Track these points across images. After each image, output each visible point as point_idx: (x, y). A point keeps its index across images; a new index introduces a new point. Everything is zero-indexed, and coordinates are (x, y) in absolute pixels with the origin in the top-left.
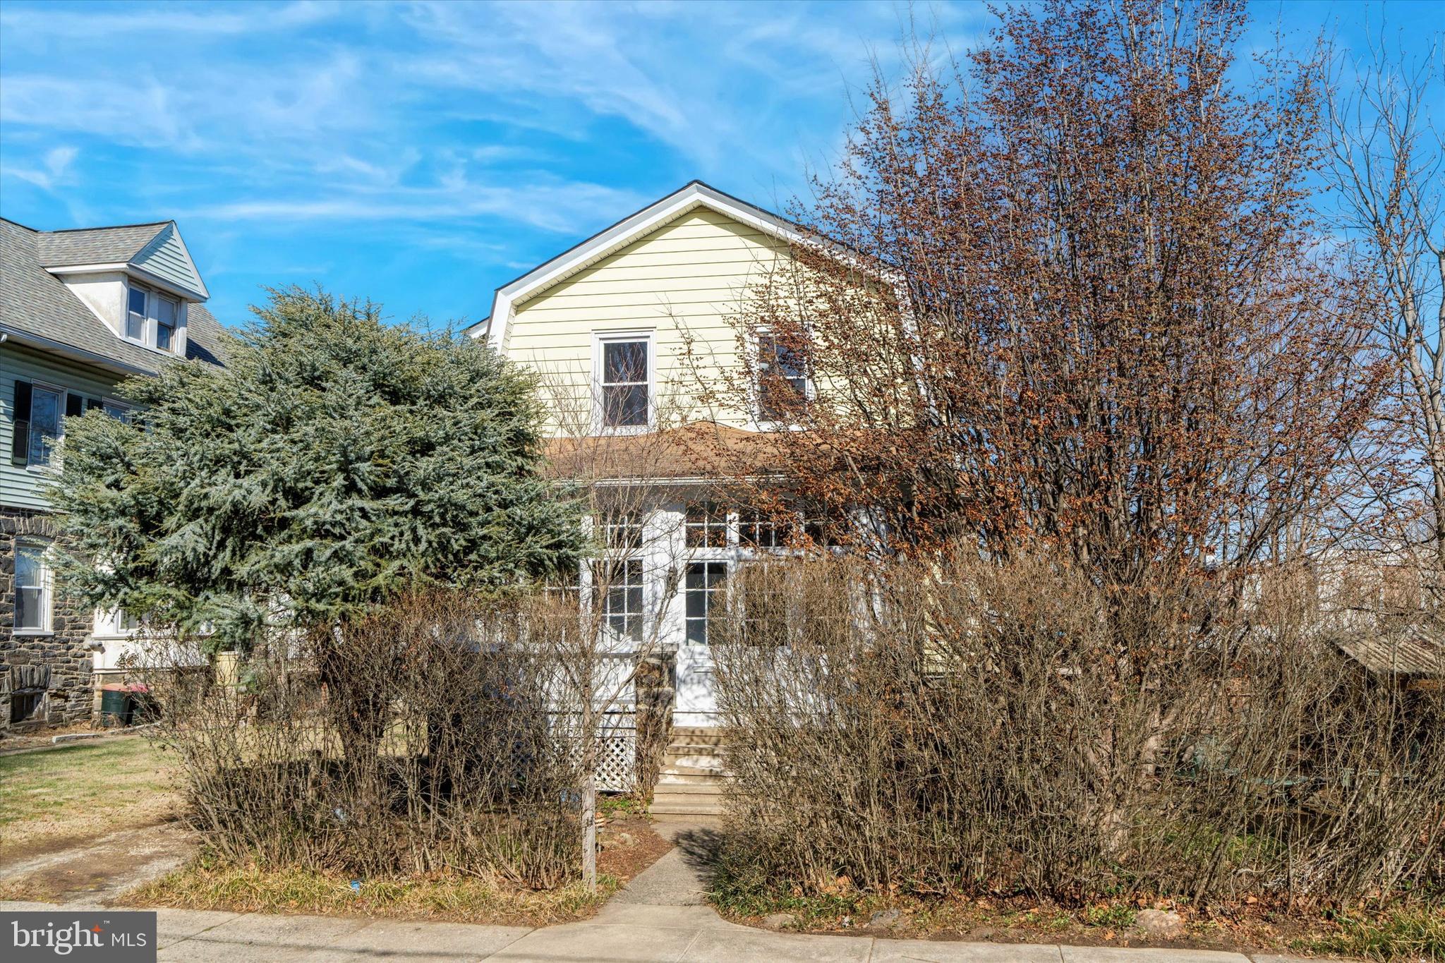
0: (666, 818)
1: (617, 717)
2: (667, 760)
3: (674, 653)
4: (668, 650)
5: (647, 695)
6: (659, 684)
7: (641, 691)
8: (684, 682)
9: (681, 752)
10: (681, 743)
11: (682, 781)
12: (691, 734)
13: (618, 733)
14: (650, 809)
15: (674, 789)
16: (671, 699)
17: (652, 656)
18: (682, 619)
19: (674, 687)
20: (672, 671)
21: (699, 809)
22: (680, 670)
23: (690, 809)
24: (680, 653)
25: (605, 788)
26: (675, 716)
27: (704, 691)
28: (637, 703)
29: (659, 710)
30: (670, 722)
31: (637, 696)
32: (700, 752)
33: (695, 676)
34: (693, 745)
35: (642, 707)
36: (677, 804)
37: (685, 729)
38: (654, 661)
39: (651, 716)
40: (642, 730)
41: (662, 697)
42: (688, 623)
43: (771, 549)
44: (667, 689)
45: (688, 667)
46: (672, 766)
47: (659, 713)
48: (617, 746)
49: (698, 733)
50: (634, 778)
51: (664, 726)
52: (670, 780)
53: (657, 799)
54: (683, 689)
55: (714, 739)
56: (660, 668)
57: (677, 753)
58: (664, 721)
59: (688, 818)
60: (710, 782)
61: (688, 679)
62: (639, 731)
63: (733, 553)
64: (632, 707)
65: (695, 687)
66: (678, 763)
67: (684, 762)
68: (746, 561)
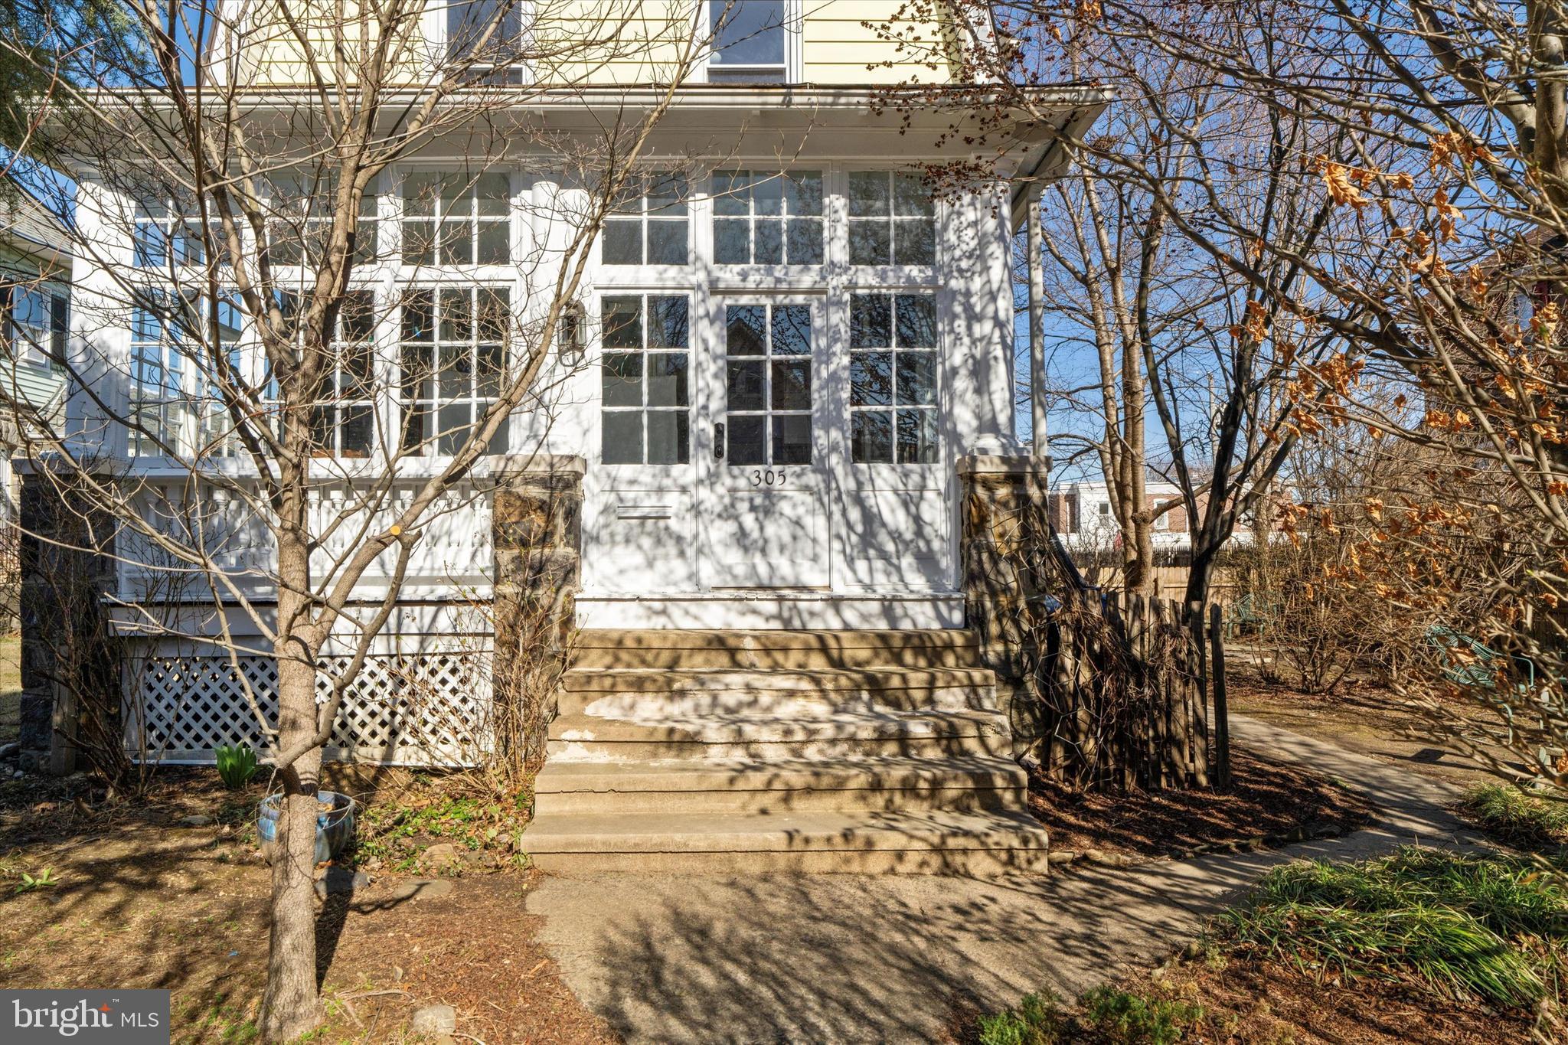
0: (569, 864)
1: (452, 610)
2: (567, 705)
3: (578, 476)
4: (564, 469)
5: (519, 562)
6: (545, 539)
7: (506, 556)
8: (596, 539)
9: (595, 686)
10: (592, 664)
11: (602, 756)
12: (616, 645)
13: (456, 645)
14: (526, 840)
15: (585, 780)
16: (570, 571)
17: (526, 482)
18: (594, 412)
19: (577, 547)
20: (572, 513)
21: (655, 838)
22: (589, 515)
23: (633, 838)
24: (587, 480)
25: (424, 760)
26: (580, 608)
27: (639, 559)
28: (497, 581)
29: (543, 595)
30: (567, 621)
31: (497, 567)
32: (639, 685)
33: (620, 527)
34: (619, 669)
35: (509, 589)
36: (594, 822)
37: (602, 636)
38: (535, 492)
39: (527, 607)
40: (508, 644)
41: (551, 568)
42: (607, 417)
43: (779, 271)
44: (563, 550)
45: (606, 510)
46: (578, 720)
47: (545, 601)
48: (454, 671)
49: (629, 643)
50: (489, 743)
51: (556, 631)
52: (574, 754)
53: (543, 807)
54: (593, 552)
55: (665, 657)
56: (545, 507)
57: (585, 688)
58: (556, 617)
59: (623, 863)
60: (669, 760)
61: (604, 535)
62: (500, 642)
63: (701, 276)
64: (485, 591)
65: (620, 550)
66: (590, 710)
67: (601, 708)
68: (728, 292)
